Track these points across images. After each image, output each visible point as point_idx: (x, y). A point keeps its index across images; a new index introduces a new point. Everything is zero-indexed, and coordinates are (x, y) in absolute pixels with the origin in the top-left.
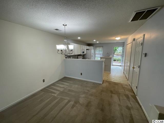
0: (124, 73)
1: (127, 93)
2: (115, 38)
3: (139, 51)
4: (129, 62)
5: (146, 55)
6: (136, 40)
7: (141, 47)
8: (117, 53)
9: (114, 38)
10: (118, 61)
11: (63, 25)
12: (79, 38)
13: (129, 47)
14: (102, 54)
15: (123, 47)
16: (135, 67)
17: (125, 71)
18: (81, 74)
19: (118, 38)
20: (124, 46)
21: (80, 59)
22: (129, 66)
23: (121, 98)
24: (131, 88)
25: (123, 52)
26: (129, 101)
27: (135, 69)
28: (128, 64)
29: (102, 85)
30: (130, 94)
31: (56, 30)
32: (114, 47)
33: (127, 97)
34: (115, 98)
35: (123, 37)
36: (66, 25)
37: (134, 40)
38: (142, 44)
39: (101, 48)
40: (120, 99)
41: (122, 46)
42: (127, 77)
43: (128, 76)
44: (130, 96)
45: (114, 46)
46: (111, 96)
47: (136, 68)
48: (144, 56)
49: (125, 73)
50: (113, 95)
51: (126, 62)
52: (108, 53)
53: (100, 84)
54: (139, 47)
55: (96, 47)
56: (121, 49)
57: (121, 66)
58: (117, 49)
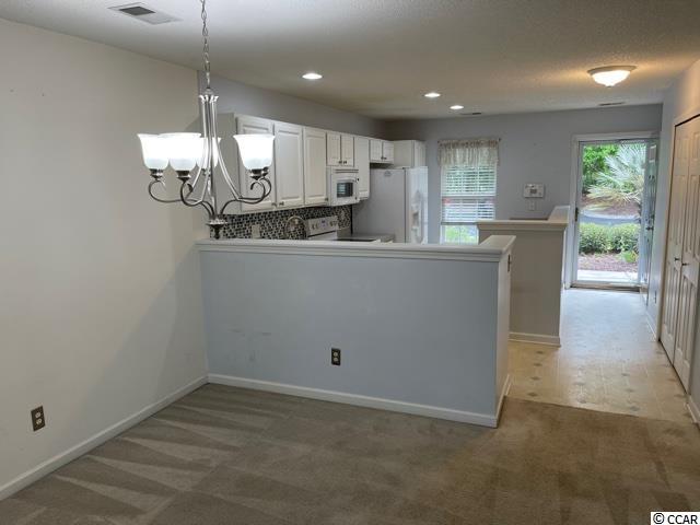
0: (659, 340)
1: (681, 482)
2: (593, 71)
4: (697, 259)
8: (608, 191)
9: (579, 75)
10: (616, 251)
12: (312, 76)
13: (690, 142)
14: (495, 200)
15: (649, 141)
17: (665, 328)
18: (336, 357)
19: (611, 78)
20: (662, 135)
21: (325, 243)
22: (696, 284)
25: (652, 181)
28: (687, 271)
29: (499, 432)
31: (129, 11)
32: (582, 143)
35: (644, 67)
39: (485, 150)
41: (645, 135)
42: (683, 367)
43: (688, 364)
45: (580, 138)
46: (566, 515)
49: (668, 339)
50: (578, 504)
51: (671, 259)
52: (540, 191)
53: (480, 429)
55: (445, 142)
56: (634, 162)
57: (636, 289)
58: (610, 161)
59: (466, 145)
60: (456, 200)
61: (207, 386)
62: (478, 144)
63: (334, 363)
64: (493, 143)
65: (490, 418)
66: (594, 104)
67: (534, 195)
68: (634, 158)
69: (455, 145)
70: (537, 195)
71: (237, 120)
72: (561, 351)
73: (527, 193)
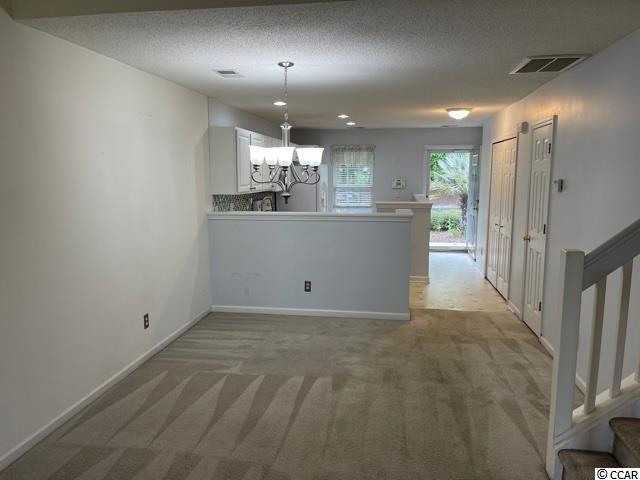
0: (486, 277)
1: (510, 335)
2: (448, 110)
3: (542, 173)
4: (510, 222)
5: (561, 185)
6: (530, 130)
7: (547, 159)
8: (440, 185)
9: (442, 111)
10: (444, 229)
11: (281, 64)
12: (280, 104)
13: (503, 155)
14: (371, 190)
15: (473, 151)
16: (532, 234)
17: (489, 269)
18: (308, 287)
19: (459, 115)
20: (483, 148)
22: (510, 236)
23: (493, 349)
24: (520, 323)
25: (475, 178)
26: (520, 352)
27: (532, 244)
28: (503, 230)
29: (412, 322)
30: (520, 337)
31: (222, 72)
32: (430, 151)
33: (513, 344)
34: (475, 351)
35: (477, 109)
36: (292, 64)
37: (525, 127)
38: (551, 148)
39: (365, 154)
40: (489, 353)
41: (470, 147)
42: (503, 287)
43: (506, 285)
44: (521, 343)
45: (430, 147)
46: (460, 350)
47: (534, 238)
48: (556, 188)
49: (492, 275)
50: (464, 346)
51: (492, 225)
52: (403, 183)
54: (543, 158)
55: (336, 147)
56: (458, 165)
57: (465, 251)
58: (441, 164)
59: (351, 150)
60: (343, 190)
61: (210, 313)
62: (360, 150)
63: (306, 290)
64: (370, 149)
65: (406, 315)
66: (439, 125)
67: (399, 187)
68: (457, 162)
69: (344, 150)
70: (401, 187)
71: (236, 132)
72: (430, 287)
73: (394, 185)
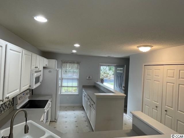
39: (76, 65)
45: (101, 64)
52: (91, 77)
55: (64, 61)
59: (70, 63)
62: (74, 63)
64: (78, 63)
67: (89, 79)
69: (67, 62)
70: (90, 79)
73: (87, 78)
